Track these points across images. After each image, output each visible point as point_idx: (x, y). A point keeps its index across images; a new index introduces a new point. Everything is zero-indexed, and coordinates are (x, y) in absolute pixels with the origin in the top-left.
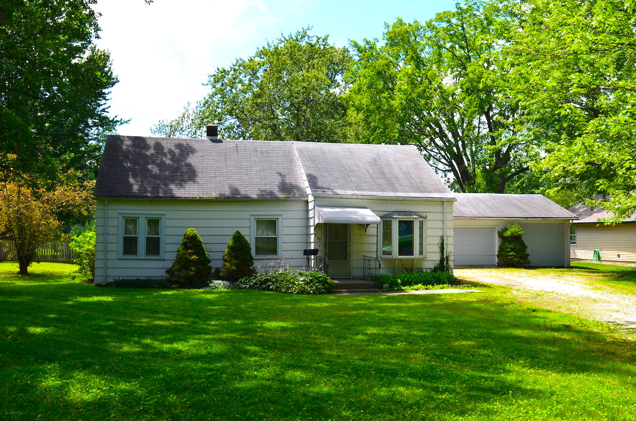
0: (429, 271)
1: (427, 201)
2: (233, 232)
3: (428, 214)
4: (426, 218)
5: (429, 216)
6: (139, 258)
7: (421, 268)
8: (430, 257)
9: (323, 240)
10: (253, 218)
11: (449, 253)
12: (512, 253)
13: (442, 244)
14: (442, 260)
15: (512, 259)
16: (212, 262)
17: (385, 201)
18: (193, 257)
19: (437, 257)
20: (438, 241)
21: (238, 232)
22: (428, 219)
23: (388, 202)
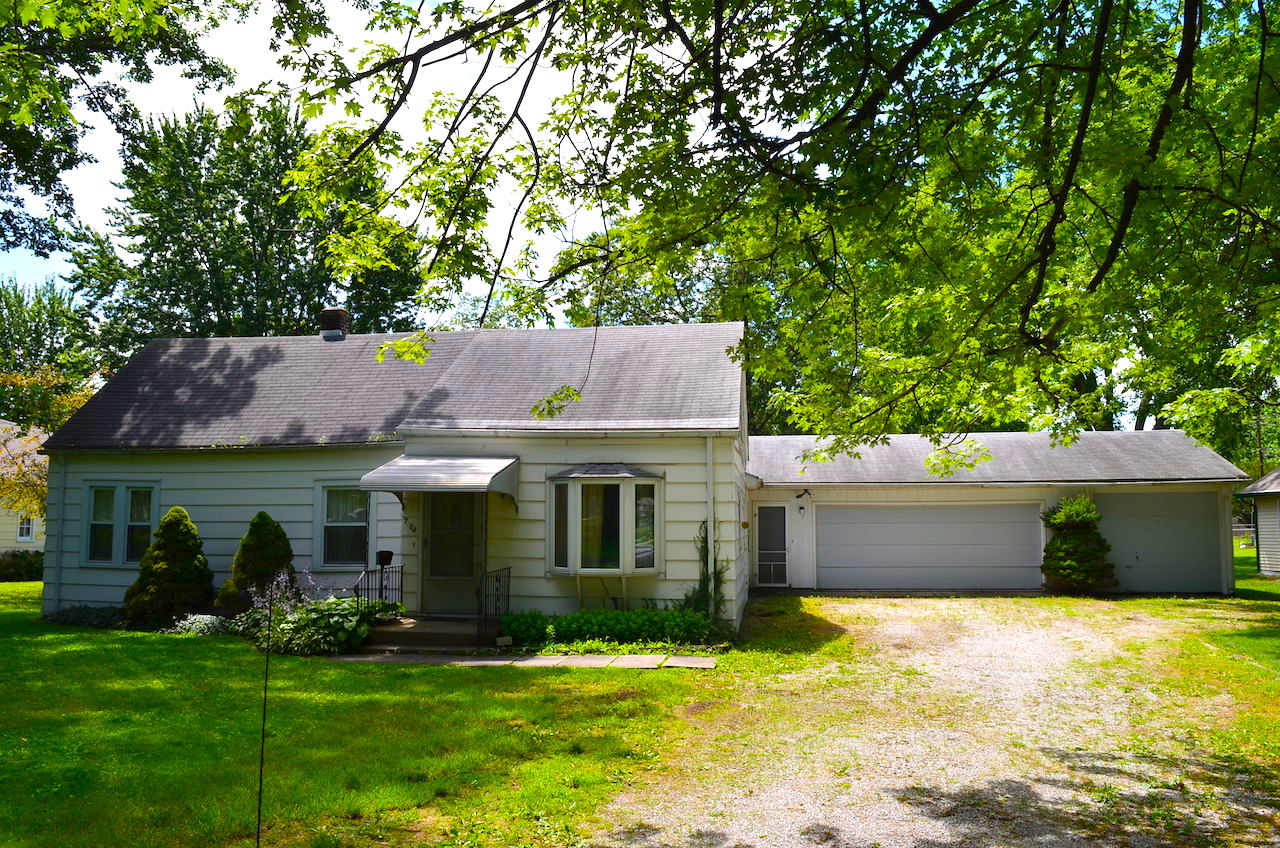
0: (670, 605)
1: (662, 436)
2: (252, 515)
3: (667, 469)
4: (663, 478)
5: (672, 474)
6: (114, 565)
7: (651, 600)
8: (674, 571)
9: (419, 532)
10: (319, 486)
11: (725, 564)
12: (1068, 562)
13: (705, 540)
14: (704, 580)
15: (1069, 575)
16: (216, 576)
17: (563, 442)
18: (157, 566)
19: (694, 572)
20: (694, 532)
21: (262, 516)
22: (668, 480)
23: (570, 442)
